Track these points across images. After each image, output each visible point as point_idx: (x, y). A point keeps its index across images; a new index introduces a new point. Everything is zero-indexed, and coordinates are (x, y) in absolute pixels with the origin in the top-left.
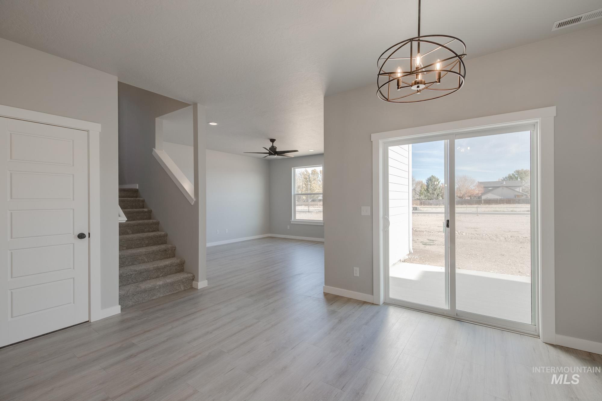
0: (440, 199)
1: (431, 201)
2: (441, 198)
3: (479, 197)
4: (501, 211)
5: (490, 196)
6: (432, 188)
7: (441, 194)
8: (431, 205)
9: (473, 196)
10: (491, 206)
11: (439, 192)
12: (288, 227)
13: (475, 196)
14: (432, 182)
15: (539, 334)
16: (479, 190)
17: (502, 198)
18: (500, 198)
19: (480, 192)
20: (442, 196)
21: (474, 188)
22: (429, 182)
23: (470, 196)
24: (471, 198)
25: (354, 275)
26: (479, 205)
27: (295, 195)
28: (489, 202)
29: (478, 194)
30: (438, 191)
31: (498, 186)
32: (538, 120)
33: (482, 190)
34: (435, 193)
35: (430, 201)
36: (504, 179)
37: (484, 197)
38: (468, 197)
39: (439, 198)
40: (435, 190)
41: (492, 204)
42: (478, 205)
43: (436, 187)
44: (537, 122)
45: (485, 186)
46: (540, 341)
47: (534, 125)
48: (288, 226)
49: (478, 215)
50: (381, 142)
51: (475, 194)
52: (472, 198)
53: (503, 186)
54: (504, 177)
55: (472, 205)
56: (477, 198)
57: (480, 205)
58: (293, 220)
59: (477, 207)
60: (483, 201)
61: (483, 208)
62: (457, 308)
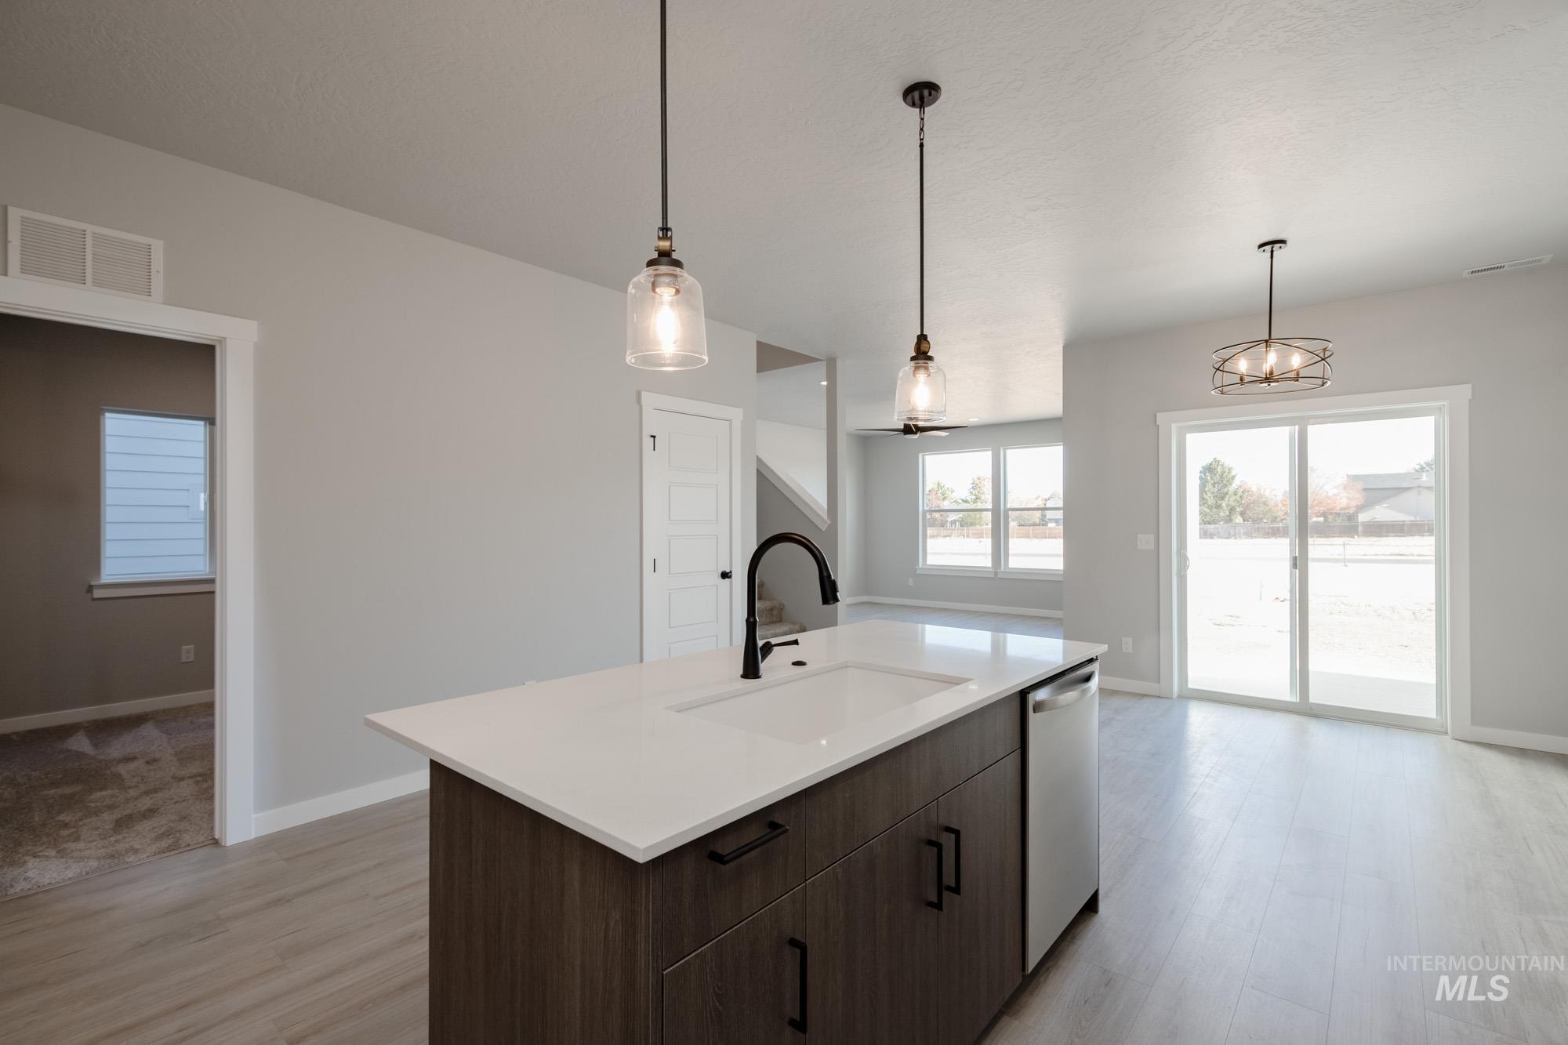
0: (1237, 521)
1: (1212, 526)
2: (1239, 520)
3: (1351, 518)
4: (1413, 555)
5: (1382, 513)
6: (1213, 493)
7: (1242, 509)
8: (1212, 538)
9: (1331, 514)
10: (1384, 540)
11: (1233, 504)
12: (911, 582)
13: (1338, 514)
14: (1215, 474)
15: (1447, 730)
16: (1348, 498)
17: (1418, 519)
18: (1413, 519)
19: (1354, 503)
20: (1242, 514)
21: (1335, 491)
22: (1205, 474)
23: (1324, 515)
24: (1326, 520)
25: (1123, 651)
26: (1351, 539)
27: (924, 512)
28: (1377, 529)
29: (1348, 508)
30: (1230, 500)
31: (1405, 485)
32: (1445, 403)
33: (1358, 498)
34: (1224, 505)
35: (1209, 526)
36: (1422, 468)
37: (1362, 518)
38: (1318, 516)
39: (1236, 517)
40: (1222, 498)
41: (1387, 536)
42: (1348, 539)
43: (1226, 490)
44: (1444, 405)
45: (1367, 487)
46: (1447, 738)
47: (1440, 409)
48: (911, 580)
49: (1347, 564)
50: (1174, 427)
51: (1338, 508)
52: (1330, 520)
53: (1419, 487)
54: (1422, 463)
55: (1328, 537)
56: (1343, 520)
57: (1353, 537)
58: (920, 565)
59: (1344, 545)
60: (1360, 528)
61: (1360, 546)
62: (1312, 700)
